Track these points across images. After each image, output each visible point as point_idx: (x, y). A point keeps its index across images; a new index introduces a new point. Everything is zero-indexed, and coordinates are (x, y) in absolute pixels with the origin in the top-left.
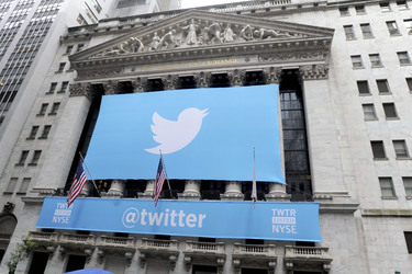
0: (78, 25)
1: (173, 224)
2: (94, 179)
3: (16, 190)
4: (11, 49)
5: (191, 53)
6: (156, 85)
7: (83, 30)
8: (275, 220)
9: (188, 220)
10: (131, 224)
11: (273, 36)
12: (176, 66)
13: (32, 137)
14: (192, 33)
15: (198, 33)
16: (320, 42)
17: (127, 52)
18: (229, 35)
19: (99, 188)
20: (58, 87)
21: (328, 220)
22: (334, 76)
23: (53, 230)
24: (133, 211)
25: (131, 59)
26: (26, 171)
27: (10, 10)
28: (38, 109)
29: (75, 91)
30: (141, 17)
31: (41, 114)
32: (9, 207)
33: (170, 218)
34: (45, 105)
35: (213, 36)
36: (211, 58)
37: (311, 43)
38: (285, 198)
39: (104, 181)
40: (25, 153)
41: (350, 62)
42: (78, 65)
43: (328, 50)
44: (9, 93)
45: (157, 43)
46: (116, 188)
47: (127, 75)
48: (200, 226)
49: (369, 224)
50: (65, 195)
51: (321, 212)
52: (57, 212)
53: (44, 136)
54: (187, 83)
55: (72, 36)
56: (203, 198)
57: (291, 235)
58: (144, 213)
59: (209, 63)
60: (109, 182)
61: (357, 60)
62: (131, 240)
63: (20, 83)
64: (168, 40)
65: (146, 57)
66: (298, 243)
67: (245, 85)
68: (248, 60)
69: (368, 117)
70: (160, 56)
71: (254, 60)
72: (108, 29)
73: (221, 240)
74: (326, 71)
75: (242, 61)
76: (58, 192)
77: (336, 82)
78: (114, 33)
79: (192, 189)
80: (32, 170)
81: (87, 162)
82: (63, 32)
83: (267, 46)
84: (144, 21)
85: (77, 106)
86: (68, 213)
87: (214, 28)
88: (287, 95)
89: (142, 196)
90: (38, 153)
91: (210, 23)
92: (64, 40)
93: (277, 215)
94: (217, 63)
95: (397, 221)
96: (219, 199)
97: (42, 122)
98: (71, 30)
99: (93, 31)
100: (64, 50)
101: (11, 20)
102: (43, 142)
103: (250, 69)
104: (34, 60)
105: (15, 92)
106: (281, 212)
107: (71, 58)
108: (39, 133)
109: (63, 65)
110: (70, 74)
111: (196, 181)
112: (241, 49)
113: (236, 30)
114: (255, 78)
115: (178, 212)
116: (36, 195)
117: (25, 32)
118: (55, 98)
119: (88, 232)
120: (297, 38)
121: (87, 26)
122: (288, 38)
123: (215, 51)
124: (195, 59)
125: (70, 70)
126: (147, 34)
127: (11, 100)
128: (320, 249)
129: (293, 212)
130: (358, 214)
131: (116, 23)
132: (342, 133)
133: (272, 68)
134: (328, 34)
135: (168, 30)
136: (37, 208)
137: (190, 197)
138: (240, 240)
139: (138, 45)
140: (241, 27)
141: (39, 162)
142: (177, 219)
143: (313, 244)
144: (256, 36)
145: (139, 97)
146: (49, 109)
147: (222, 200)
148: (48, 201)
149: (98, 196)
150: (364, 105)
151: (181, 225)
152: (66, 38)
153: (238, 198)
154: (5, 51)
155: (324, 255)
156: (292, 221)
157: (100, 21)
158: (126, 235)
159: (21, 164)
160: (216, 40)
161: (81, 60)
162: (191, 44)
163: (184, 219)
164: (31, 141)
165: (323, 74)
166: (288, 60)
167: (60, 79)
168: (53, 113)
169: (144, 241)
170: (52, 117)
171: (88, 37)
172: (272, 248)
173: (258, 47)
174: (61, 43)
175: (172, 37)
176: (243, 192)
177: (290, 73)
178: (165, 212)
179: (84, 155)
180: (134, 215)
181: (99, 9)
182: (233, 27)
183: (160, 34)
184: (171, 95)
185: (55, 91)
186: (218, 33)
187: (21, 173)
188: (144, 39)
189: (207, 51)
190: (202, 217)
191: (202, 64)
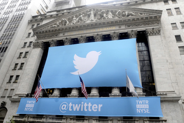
0: (37, 15)
1: (86, 110)
2: (45, 88)
3: (7, 95)
4: (5, 27)
5: (92, 25)
6: (75, 41)
7: (39, 17)
8: (138, 106)
9: (93, 108)
10: (64, 110)
11: (132, 15)
12: (85, 32)
13: (15, 69)
14: (92, 16)
15: (95, 15)
16: (156, 17)
17: (61, 26)
18: (110, 16)
19: (47, 93)
20: (28, 44)
21: (165, 105)
22: (163, 34)
23: (25, 115)
24: (65, 104)
25: (63, 29)
26: (12, 86)
27: (5, 9)
28: (18, 55)
29: (36, 46)
30: (67, 9)
31: (19, 58)
32: (4, 104)
33: (84, 107)
34: (21, 53)
35: (103, 16)
36: (102, 27)
37: (151, 17)
38: (143, 95)
39: (50, 89)
40: (12, 77)
41: (171, 26)
42: (37, 33)
43: (160, 21)
44: (4, 48)
45: (75, 21)
46: (56, 93)
47: (61, 37)
48: (99, 110)
50: (31, 97)
51: (162, 101)
52: (27, 105)
53: (21, 68)
54: (91, 39)
55: (34, 20)
56: (100, 96)
57: (147, 114)
58: (71, 105)
59: (101, 30)
60: (53, 90)
61: (174, 25)
62: (64, 119)
63: (9, 43)
64: (80, 19)
65: (70, 28)
66: (151, 118)
67: (119, 39)
68: (120, 27)
69: (182, 53)
70: (77, 27)
71: (123, 27)
72: (51, 16)
73: (110, 117)
74: (159, 31)
75: (117, 28)
76: (27, 96)
77: (164, 36)
78: (54, 17)
79: (95, 92)
80: (15, 85)
81: (42, 80)
82: (30, 18)
83: (129, 20)
84: (68, 11)
85: (37, 53)
86: (33, 106)
87: (103, 13)
88: (140, 44)
89: (69, 96)
90: (18, 76)
91: (101, 10)
92: (30, 22)
93: (139, 104)
94: (105, 29)
96: (108, 96)
97: (20, 61)
98: (34, 17)
99: (44, 17)
100: (30, 26)
101: (5, 13)
102: (20, 71)
104: (16, 32)
105: (7, 47)
106: (141, 102)
107: (34, 30)
108: (18, 67)
109: (30, 34)
110: (33, 38)
111: (96, 88)
112: (116, 22)
113: (114, 13)
114: (124, 36)
115: (87, 104)
116: (17, 97)
117: (12, 19)
118: (26, 49)
119: (43, 115)
120: (144, 15)
121: (41, 15)
122: (140, 16)
123: (104, 23)
124: (94, 28)
125: (33, 36)
126: (70, 17)
127: (5, 51)
128: (162, 121)
129: (147, 102)
130: (180, 102)
131: (55, 13)
132: (169, 61)
133: (132, 31)
134: (159, 13)
135: (80, 15)
136: (17, 103)
137: (94, 96)
138: (120, 117)
139: (66, 22)
140: (116, 12)
141: (18, 81)
142: (87, 107)
143: (158, 118)
144: (123, 16)
145: (67, 47)
146: (23, 55)
147: (110, 97)
148: (23, 100)
149: (47, 97)
150: (179, 47)
151: (90, 110)
152: (31, 21)
153: (118, 95)
154: (2, 28)
156: (147, 106)
157: (47, 12)
158: (62, 116)
159: (9, 82)
160: (104, 18)
161: (39, 30)
162: (92, 20)
163: (91, 107)
164: (14, 71)
165: (158, 32)
166: (140, 26)
167: (28, 41)
168: (25, 57)
169: (71, 119)
170: (25, 59)
171: (42, 20)
172: (137, 121)
173: (125, 21)
174: (29, 23)
175: (82, 18)
176: (120, 92)
177: (141, 33)
178: (81, 104)
179: (40, 77)
180: (65, 106)
181: (47, 7)
182: (112, 12)
183: (77, 17)
184: (83, 46)
185: (26, 46)
186: (105, 15)
187: (9, 87)
188: (69, 19)
189: (100, 24)
190: (100, 106)
191: (98, 30)
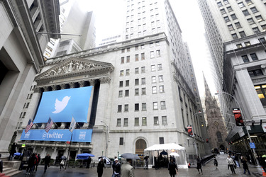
5: (68, 75)
6: (59, 88)
13: (24, 107)
14: (70, 67)
15: (73, 66)
16: (107, 68)
18: (81, 67)
19: (39, 125)
21: (95, 135)
25: (52, 78)
29: (36, 91)
32: (15, 133)
36: (74, 77)
37: (104, 69)
40: (22, 113)
41: (119, 73)
42: (36, 81)
45: (60, 71)
46: (43, 126)
47: (51, 84)
49: (110, 135)
53: (27, 107)
54: (68, 86)
65: (56, 77)
67: (85, 86)
69: (120, 96)
71: (87, 76)
75: (84, 77)
79: (63, 126)
80: (23, 119)
83: (91, 71)
85: (36, 95)
90: (25, 113)
95: (117, 134)
97: (27, 101)
102: (26, 109)
103: (86, 80)
111: (64, 123)
112: (83, 72)
114: (87, 84)
116: (21, 129)
123: (76, 74)
126: (57, 67)
133: (92, 79)
137: (62, 128)
139: (54, 73)
141: (25, 116)
145: (54, 92)
146: (29, 97)
155: (90, 146)
159: (20, 117)
164: (23, 109)
165: (108, 81)
169: (47, 143)
170: (30, 100)
173: (88, 72)
175: (64, 69)
184: (63, 91)
185: (32, 89)
186: (77, 67)
187: (20, 121)
189: (73, 74)
191: (72, 79)
